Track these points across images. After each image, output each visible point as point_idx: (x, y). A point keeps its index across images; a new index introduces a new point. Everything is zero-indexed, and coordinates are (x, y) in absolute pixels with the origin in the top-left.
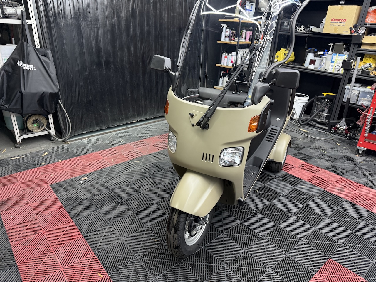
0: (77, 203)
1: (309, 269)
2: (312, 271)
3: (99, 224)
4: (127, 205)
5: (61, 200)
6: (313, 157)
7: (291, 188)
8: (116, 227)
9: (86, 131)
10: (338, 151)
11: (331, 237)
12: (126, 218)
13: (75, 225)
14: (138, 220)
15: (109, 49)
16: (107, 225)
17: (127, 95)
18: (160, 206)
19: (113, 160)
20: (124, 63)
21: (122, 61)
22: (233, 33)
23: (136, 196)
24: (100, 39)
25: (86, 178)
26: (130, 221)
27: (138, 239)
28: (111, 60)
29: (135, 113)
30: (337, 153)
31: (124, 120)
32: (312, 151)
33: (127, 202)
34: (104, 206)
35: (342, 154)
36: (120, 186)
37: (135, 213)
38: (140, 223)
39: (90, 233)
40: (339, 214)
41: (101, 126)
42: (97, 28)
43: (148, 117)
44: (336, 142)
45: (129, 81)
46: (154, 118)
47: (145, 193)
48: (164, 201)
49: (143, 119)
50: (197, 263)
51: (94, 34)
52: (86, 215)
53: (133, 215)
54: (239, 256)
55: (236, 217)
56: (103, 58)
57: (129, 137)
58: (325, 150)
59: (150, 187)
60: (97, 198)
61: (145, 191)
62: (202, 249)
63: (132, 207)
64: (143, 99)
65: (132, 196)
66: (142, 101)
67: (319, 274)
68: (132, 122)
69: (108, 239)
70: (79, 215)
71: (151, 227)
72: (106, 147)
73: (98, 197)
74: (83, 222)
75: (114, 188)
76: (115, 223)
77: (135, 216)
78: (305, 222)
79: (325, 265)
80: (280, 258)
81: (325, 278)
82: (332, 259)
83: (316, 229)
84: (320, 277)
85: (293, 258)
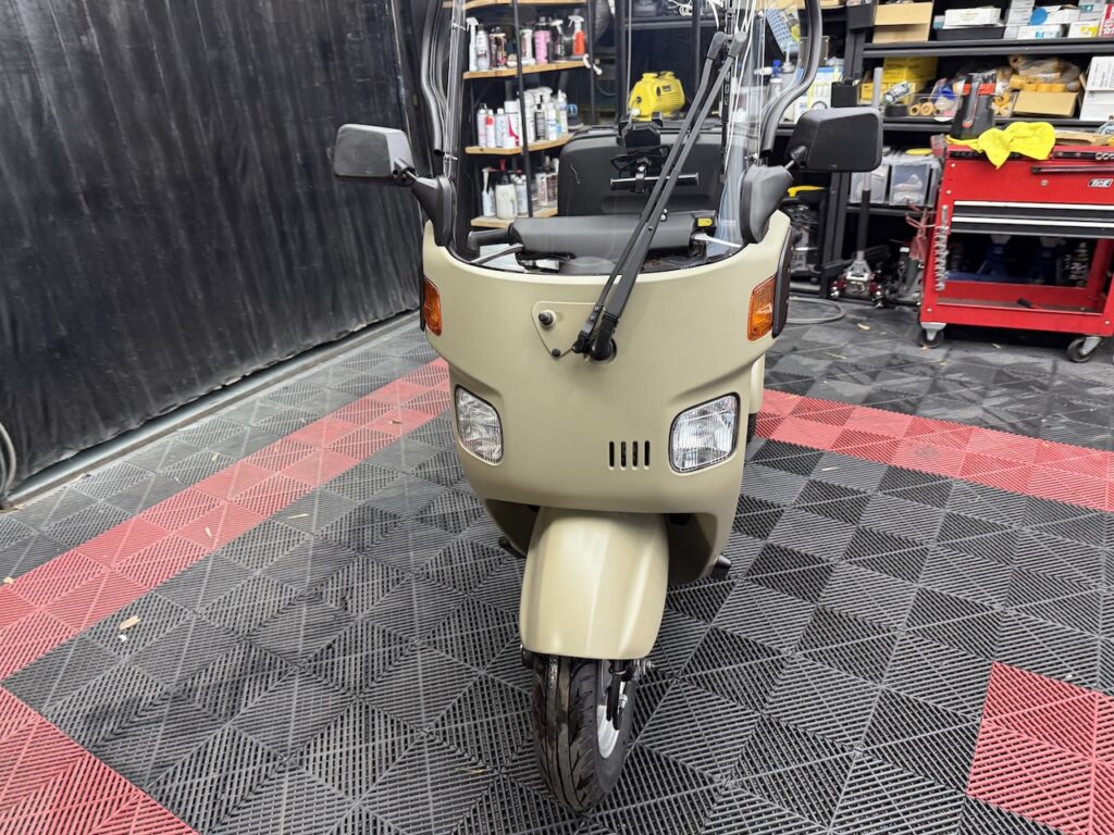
0: (137, 719)
1: (959, 713)
2: (969, 716)
3: (250, 775)
4: (326, 676)
5: (68, 728)
6: (815, 378)
7: (801, 482)
8: (317, 767)
9: (71, 449)
10: (871, 346)
11: (969, 599)
12: (339, 725)
13: (159, 806)
14: (386, 717)
15: (91, 143)
16: (281, 769)
17: (191, 295)
18: (441, 647)
19: (208, 530)
20: (158, 186)
21: (148, 180)
22: (498, 41)
23: (343, 637)
24: (50, 111)
25: (134, 620)
26: (357, 730)
27: (412, 786)
28: (109, 182)
29: (232, 352)
30: (873, 352)
31: (198, 382)
32: (806, 361)
33: (319, 668)
34: (243, 704)
35: (884, 352)
36: (273, 617)
37: (362, 696)
38: (395, 729)
39: (228, 819)
40: (956, 526)
41: (123, 422)
42: (26, 72)
43: (276, 357)
44: (855, 322)
45: (186, 247)
46: (298, 357)
47: (372, 616)
48: (447, 627)
49: (260, 366)
50: (638, 805)
51: (23, 94)
52: (189, 754)
53: (361, 707)
54: (753, 738)
55: (690, 614)
56: (78, 183)
57: (236, 438)
58: (839, 351)
59: (380, 591)
60: (203, 681)
61: (366, 612)
62: (635, 749)
63: (343, 679)
64: (247, 298)
65: (330, 641)
66: (245, 308)
67: (991, 719)
68: (228, 384)
69: (304, 821)
70: (160, 766)
71: (441, 729)
72: (165, 489)
73: (208, 678)
74: (188, 787)
75: (251, 628)
76: (308, 753)
78: (885, 576)
79: (993, 686)
80: (867, 703)
81: (1009, 725)
82: (1000, 662)
83: (920, 586)
84: (995, 726)
85: (901, 693)
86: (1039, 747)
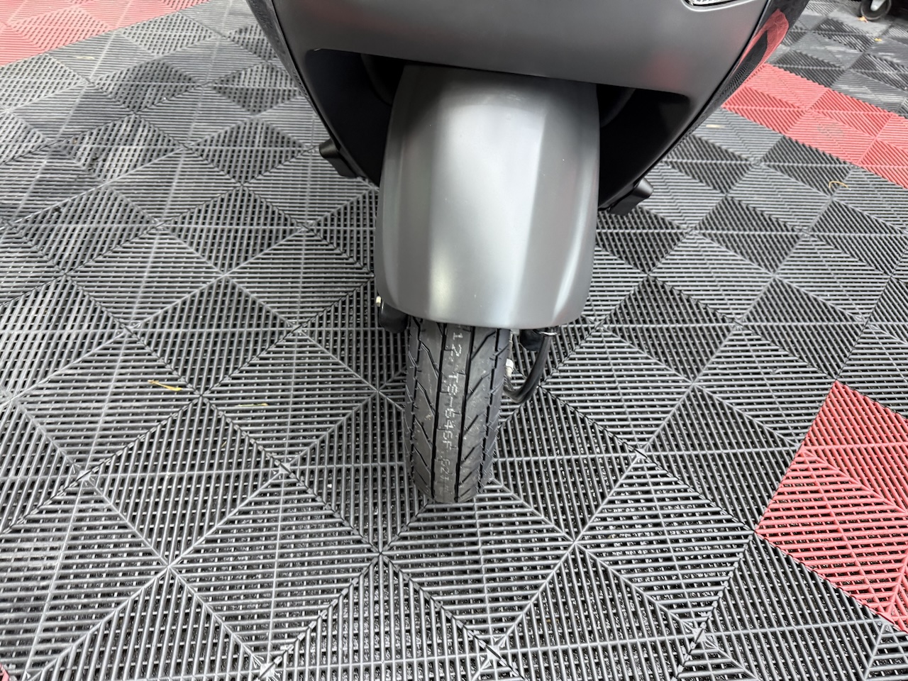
1: (776, 433)
2: (787, 439)
11: (829, 303)
18: (186, 237)
23: (76, 203)
26: (50, 312)
33: (34, 231)
37: (71, 273)
40: (838, 218)
47: (120, 185)
48: (202, 215)
53: (64, 287)
54: (519, 414)
59: (140, 160)
61: (115, 179)
63: (57, 249)
65: (59, 204)
67: (813, 448)
71: (149, 330)
77: (72, 287)
78: (740, 257)
79: (826, 409)
80: (670, 400)
81: (832, 459)
82: (844, 383)
83: (777, 277)
84: (815, 457)
85: (715, 396)
86: (859, 493)
